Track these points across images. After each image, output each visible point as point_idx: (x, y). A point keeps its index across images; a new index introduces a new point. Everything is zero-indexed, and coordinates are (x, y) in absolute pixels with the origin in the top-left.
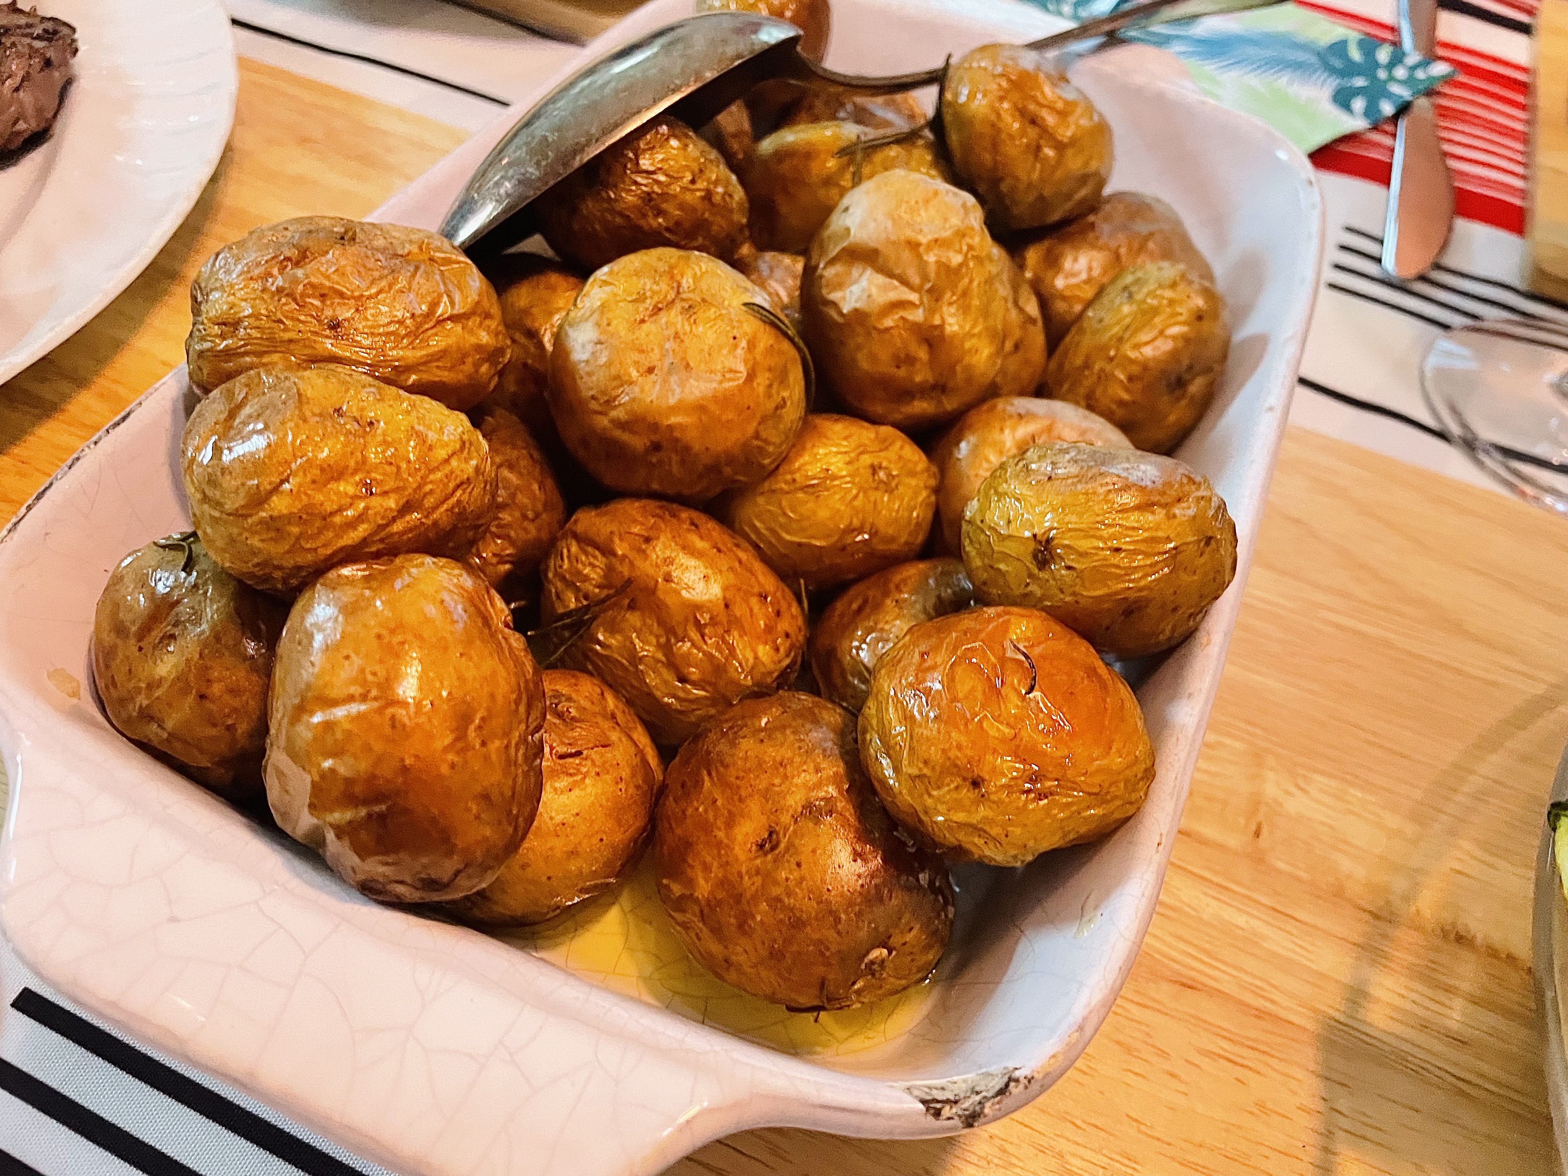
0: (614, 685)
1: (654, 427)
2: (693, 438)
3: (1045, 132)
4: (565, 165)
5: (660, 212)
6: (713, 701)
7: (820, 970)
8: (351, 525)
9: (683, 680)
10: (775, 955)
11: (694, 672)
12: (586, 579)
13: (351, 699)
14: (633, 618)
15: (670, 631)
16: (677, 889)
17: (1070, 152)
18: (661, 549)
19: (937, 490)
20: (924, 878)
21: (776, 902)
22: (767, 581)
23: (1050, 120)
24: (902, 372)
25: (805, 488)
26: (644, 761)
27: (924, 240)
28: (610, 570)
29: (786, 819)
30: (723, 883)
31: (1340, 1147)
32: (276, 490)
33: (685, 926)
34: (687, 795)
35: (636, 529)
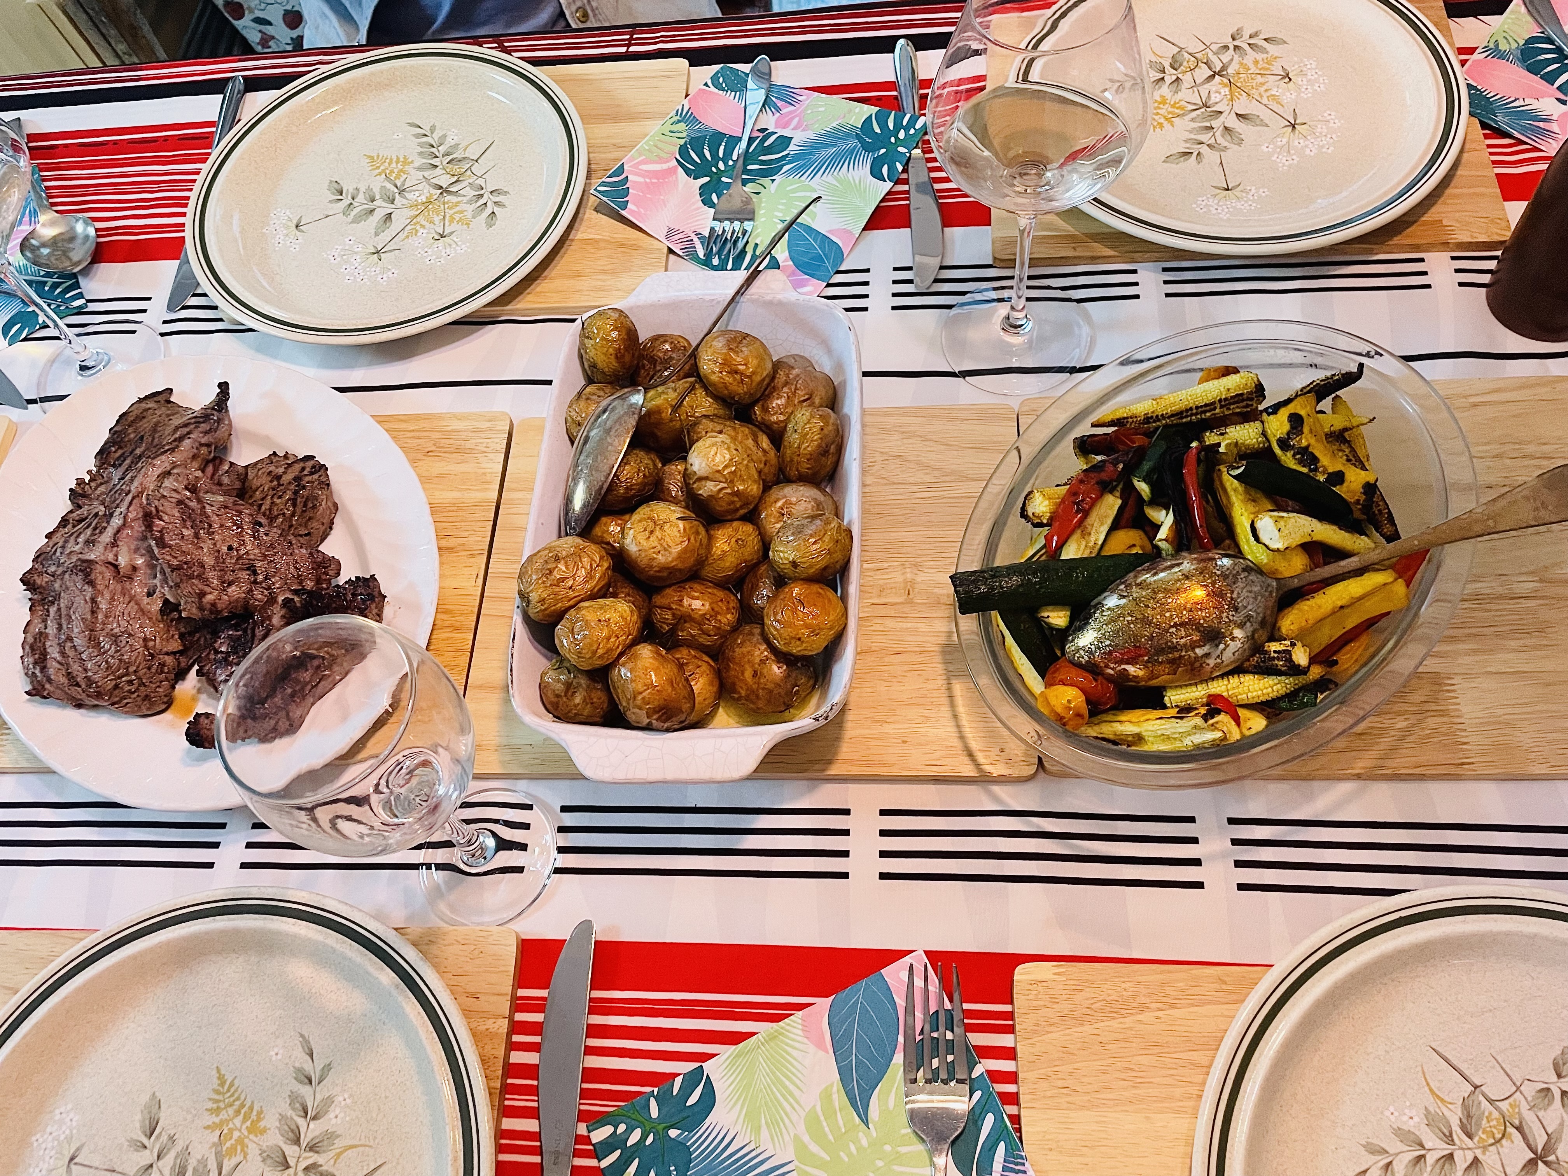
0: (689, 646)
1: (668, 568)
2: (680, 566)
3: (742, 374)
4: (600, 494)
5: (631, 490)
6: (721, 638)
7: (782, 700)
8: (618, 647)
9: (709, 636)
10: (769, 701)
11: (712, 633)
12: (668, 619)
13: (645, 690)
14: (687, 625)
15: (700, 624)
16: (736, 696)
17: (754, 376)
18: (686, 602)
19: (760, 534)
20: (799, 665)
21: (763, 689)
22: (720, 594)
23: (741, 368)
24: (732, 507)
25: (719, 559)
26: (711, 666)
27: (720, 468)
28: (674, 615)
29: (757, 666)
30: (747, 690)
31: (953, 682)
32: (598, 648)
33: (743, 704)
34: (728, 671)
35: (676, 599)
